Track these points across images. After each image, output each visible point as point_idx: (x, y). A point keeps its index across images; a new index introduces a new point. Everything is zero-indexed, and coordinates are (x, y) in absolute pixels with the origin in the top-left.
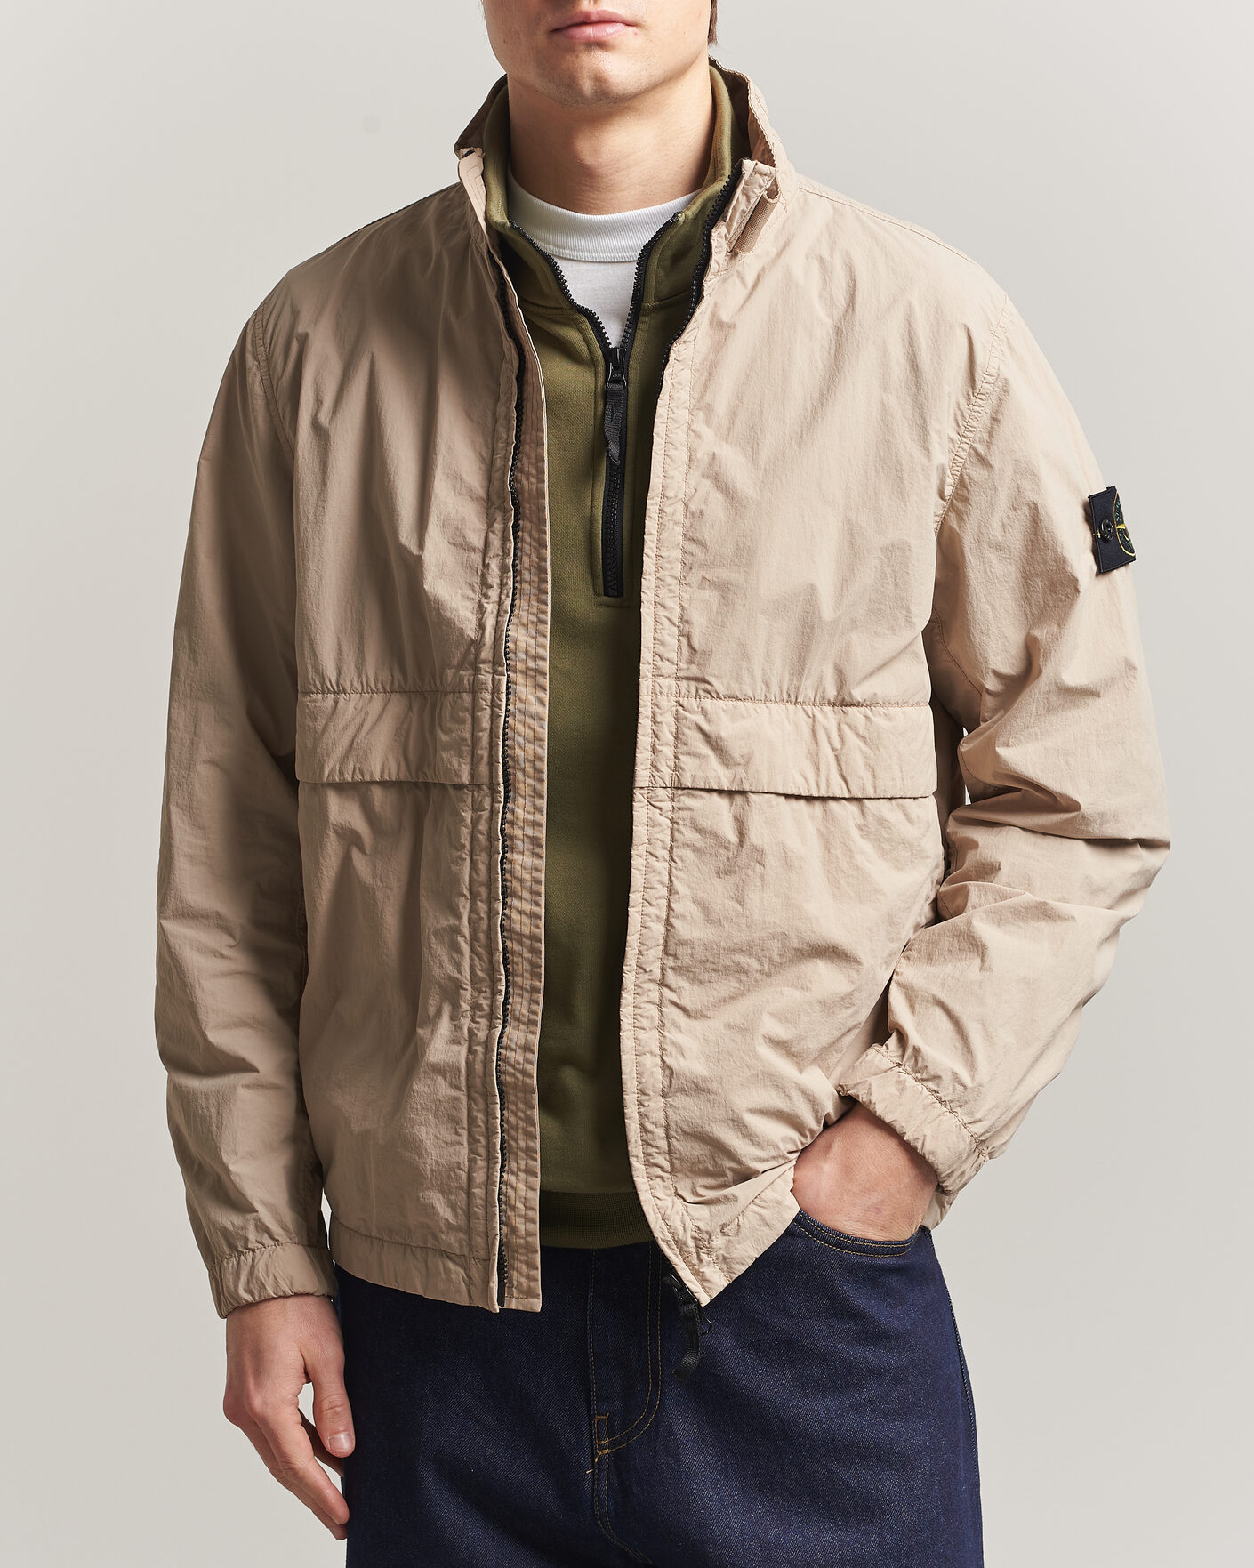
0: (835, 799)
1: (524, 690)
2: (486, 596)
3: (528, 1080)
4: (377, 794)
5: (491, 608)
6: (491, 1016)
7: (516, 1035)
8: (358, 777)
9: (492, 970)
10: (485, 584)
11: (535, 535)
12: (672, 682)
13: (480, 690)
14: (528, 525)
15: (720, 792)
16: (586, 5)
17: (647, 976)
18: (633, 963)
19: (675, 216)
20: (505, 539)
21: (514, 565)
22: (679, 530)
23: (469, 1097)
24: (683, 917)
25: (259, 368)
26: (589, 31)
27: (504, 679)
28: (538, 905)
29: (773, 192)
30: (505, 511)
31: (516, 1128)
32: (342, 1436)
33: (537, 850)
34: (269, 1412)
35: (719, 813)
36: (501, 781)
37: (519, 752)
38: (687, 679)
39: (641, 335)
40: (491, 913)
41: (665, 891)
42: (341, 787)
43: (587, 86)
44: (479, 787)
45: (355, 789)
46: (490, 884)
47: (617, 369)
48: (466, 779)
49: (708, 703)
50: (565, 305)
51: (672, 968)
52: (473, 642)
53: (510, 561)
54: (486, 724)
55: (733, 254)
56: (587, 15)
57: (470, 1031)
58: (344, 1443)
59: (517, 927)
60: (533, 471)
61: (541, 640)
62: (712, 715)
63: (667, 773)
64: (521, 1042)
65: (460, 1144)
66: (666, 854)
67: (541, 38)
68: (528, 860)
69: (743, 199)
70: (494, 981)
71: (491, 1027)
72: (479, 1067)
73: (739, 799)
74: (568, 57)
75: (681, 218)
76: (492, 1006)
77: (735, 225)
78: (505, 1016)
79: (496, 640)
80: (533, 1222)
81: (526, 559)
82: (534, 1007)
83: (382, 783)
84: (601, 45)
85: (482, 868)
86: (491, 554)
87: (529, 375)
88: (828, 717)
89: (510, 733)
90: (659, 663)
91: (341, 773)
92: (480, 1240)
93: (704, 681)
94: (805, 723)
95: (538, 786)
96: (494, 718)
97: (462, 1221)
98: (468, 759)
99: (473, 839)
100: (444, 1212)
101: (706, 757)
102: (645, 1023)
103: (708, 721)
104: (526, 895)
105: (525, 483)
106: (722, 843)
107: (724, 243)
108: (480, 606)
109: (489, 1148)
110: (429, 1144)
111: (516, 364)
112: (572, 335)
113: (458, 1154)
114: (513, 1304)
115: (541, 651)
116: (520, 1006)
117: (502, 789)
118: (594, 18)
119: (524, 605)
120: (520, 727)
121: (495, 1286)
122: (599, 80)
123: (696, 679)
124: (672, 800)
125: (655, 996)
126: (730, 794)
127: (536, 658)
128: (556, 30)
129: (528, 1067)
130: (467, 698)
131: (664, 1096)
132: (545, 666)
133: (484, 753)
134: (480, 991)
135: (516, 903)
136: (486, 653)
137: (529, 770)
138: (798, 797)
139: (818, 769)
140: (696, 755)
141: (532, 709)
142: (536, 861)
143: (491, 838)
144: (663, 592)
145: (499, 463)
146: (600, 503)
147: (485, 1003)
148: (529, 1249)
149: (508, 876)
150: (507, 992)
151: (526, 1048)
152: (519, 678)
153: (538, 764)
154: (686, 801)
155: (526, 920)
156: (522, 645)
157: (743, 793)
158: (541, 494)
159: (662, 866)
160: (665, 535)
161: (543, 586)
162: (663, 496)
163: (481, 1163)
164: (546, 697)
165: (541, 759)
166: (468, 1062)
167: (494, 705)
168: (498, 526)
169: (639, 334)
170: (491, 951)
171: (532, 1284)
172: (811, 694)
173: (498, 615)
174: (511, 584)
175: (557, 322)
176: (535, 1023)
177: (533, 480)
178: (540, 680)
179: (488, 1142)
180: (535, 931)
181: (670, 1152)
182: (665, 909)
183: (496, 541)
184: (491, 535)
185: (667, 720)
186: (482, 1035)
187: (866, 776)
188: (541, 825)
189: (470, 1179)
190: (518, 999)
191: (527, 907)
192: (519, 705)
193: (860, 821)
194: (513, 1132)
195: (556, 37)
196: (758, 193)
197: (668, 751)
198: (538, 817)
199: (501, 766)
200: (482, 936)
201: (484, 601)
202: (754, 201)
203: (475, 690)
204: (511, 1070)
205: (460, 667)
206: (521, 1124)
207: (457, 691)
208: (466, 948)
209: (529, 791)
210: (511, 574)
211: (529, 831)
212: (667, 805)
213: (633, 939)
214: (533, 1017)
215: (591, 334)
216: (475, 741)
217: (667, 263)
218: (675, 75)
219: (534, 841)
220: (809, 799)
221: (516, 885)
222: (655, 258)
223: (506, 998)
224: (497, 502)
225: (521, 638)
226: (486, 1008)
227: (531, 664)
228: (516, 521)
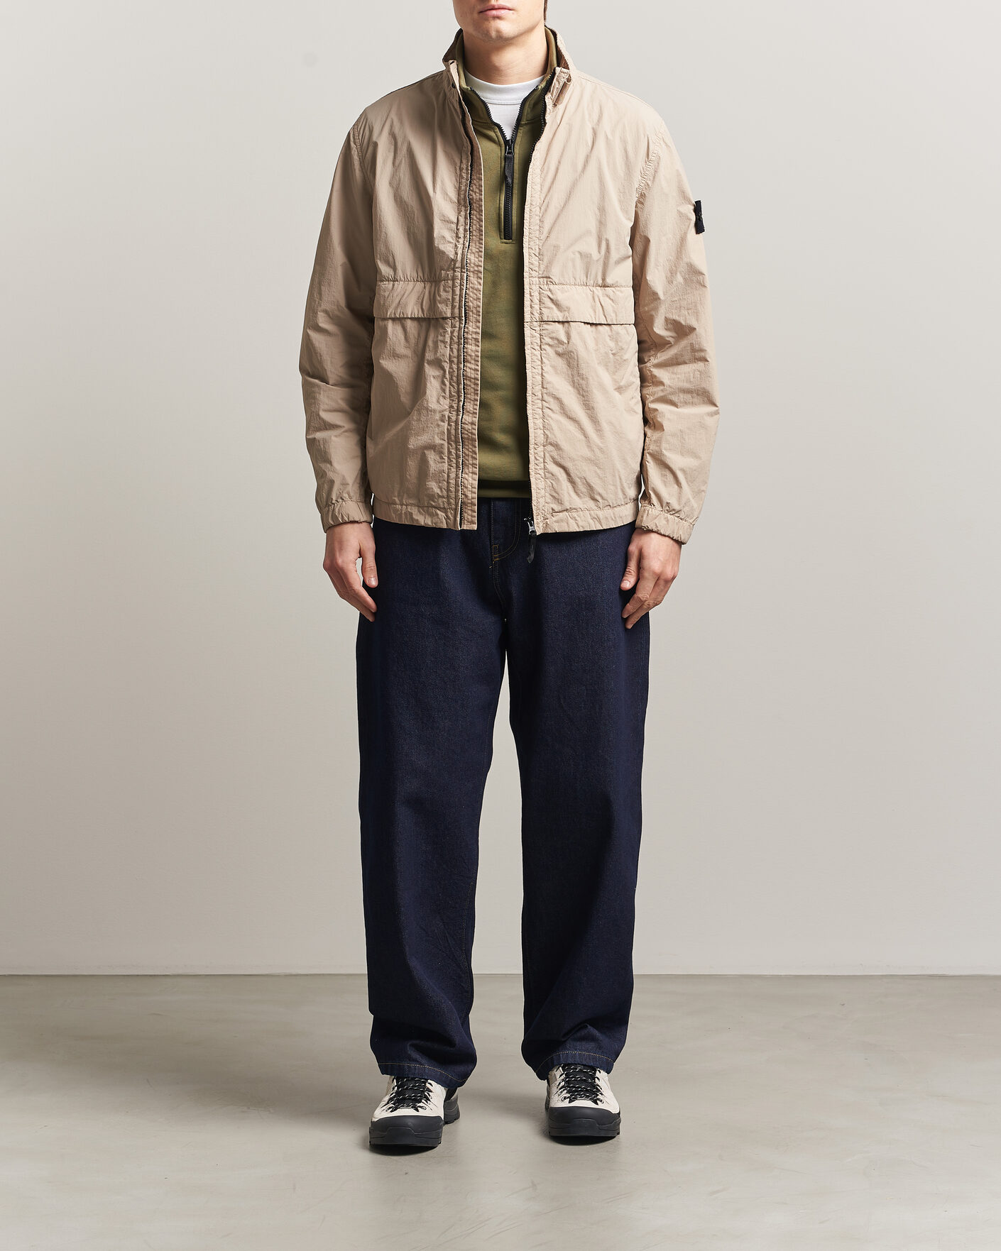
0: (601, 324)
1: (473, 279)
2: (458, 242)
3: (474, 436)
4: (409, 323)
5: (460, 246)
6: (458, 411)
7: (468, 418)
8: (402, 316)
9: (458, 392)
10: (457, 237)
11: (478, 216)
12: (537, 279)
13: (455, 279)
14: (475, 212)
15: (559, 322)
16: (493, 2)
17: (536, 397)
18: (530, 392)
19: (537, 86)
20: (466, 218)
21: (470, 229)
22: (537, 218)
23: (448, 443)
24: (547, 372)
25: (357, 149)
26: (494, 12)
27: (465, 275)
28: (478, 366)
29: (569, 80)
30: (466, 207)
31: (468, 455)
32: (373, 579)
33: (477, 344)
34: (345, 566)
35: (560, 331)
36: (463, 315)
37: (471, 304)
38: (543, 277)
39: (520, 135)
40: (459, 369)
41: (540, 363)
42: (394, 319)
43: (493, 34)
44: (454, 318)
45: (400, 320)
46: (459, 356)
47: (510, 148)
48: (449, 315)
49: (552, 287)
50: (489, 122)
51: (546, 393)
52: (453, 260)
53: (468, 227)
54: (458, 292)
55: (555, 105)
56: (494, 6)
57: (449, 417)
58: (373, 582)
59: (469, 375)
60: (477, 191)
61: (480, 259)
62: (554, 292)
63: (537, 316)
64: (470, 421)
65: (445, 462)
66: (539, 348)
67: (476, 15)
68: (474, 348)
69: (557, 83)
70: (459, 396)
71: (458, 415)
72: (453, 432)
73: (566, 324)
74: (486, 23)
75: (540, 87)
76: (458, 407)
77: (554, 94)
78: (463, 411)
79: (462, 259)
80: (475, 493)
81: (474, 227)
82: (475, 407)
83: (411, 319)
84: (499, 18)
85: (455, 351)
86: (460, 225)
87: (475, 153)
88: (599, 291)
89: (467, 297)
90: (531, 272)
91: (395, 314)
92: (452, 501)
93: (550, 278)
94: (590, 294)
95: (478, 318)
96: (461, 290)
97: (445, 493)
98: (450, 307)
99: (451, 338)
100: (437, 490)
101: (552, 308)
102: (537, 416)
103: (552, 294)
104: (473, 362)
105: (474, 195)
106: (560, 342)
107: (551, 101)
108: (456, 245)
109: (457, 463)
110: (431, 463)
111: (470, 148)
112: (492, 134)
113: (443, 466)
114: (465, 527)
115: (480, 263)
116: (469, 406)
117: (464, 318)
118: (496, 7)
119: (474, 245)
120: (471, 294)
121: (458, 519)
122: (498, 31)
123: (546, 277)
124: (540, 326)
125: (540, 405)
126: (563, 323)
127: (478, 266)
128: (481, 12)
129: (473, 431)
130: (450, 282)
131: (544, 446)
132: (482, 269)
133: (457, 304)
134: (453, 401)
135: (468, 365)
136: (458, 264)
137: (475, 311)
138: (588, 323)
139: (595, 312)
140: (549, 308)
141: (476, 287)
142: (477, 348)
143: (459, 338)
144: (532, 243)
145: (463, 188)
146: (503, 202)
147: (455, 406)
148: (473, 504)
149: (465, 354)
150: (464, 401)
151: (473, 423)
152: (471, 274)
153: (478, 309)
154: (545, 326)
155: (473, 372)
156: (473, 261)
157: (568, 322)
158: (481, 200)
159: (538, 353)
160: (532, 220)
161: (481, 237)
162: (531, 204)
163: (453, 470)
164: (482, 282)
165: (479, 307)
166: (448, 429)
167: (461, 285)
168: (463, 213)
169: (519, 134)
170: (458, 384)
171: (473, 519)
172: (592, 282)
173: (463, 249)
174: (468, 236)
175: (486, 129)
176: (476, 413)
177: (478, 195)
178: (479, 275)
179: (457, 461)
180: (476, 376)
181: (545, 469)
182: (540, 370)
183: (462, 220)
184: (460, 217)
185: (536, 294)
186: (454, 418)
187: (613, 315)
188: (479, 333)
189: (448, 476)
190: (469, 404)
191: (473, 367)
192: (471, 285)
193: (610, 334)
194: (467, 458)
195: (481, 14)
196: (563, 80)
197: (537, 307)
198: (478, 330)
199: (463, 309)
200: (454, 378)
201: (457, 243)
202: (561, 84)
203: (453, 279)
204: (466, 432)
205: (448, 270)
206: (470, 454)
207: (446, 279)
208: (447, 383)
209: (474, 320)
210: (468, 233)
211: (474, 336)
212: (538, 329)
213: (529, 383)
214: (475, 411)
215: (499, 134)
216: (453, 299)
217: (532, 106)
218: (530, 30)
219: (476, 340)
220: (592, 324)
221: (469, 357)
222: (527, 104)
223: (464, 404)
224: (463, 203)
225: (472, 258)
226: (456, 408)
227: (476, 269)
228: (470, 211)
